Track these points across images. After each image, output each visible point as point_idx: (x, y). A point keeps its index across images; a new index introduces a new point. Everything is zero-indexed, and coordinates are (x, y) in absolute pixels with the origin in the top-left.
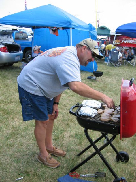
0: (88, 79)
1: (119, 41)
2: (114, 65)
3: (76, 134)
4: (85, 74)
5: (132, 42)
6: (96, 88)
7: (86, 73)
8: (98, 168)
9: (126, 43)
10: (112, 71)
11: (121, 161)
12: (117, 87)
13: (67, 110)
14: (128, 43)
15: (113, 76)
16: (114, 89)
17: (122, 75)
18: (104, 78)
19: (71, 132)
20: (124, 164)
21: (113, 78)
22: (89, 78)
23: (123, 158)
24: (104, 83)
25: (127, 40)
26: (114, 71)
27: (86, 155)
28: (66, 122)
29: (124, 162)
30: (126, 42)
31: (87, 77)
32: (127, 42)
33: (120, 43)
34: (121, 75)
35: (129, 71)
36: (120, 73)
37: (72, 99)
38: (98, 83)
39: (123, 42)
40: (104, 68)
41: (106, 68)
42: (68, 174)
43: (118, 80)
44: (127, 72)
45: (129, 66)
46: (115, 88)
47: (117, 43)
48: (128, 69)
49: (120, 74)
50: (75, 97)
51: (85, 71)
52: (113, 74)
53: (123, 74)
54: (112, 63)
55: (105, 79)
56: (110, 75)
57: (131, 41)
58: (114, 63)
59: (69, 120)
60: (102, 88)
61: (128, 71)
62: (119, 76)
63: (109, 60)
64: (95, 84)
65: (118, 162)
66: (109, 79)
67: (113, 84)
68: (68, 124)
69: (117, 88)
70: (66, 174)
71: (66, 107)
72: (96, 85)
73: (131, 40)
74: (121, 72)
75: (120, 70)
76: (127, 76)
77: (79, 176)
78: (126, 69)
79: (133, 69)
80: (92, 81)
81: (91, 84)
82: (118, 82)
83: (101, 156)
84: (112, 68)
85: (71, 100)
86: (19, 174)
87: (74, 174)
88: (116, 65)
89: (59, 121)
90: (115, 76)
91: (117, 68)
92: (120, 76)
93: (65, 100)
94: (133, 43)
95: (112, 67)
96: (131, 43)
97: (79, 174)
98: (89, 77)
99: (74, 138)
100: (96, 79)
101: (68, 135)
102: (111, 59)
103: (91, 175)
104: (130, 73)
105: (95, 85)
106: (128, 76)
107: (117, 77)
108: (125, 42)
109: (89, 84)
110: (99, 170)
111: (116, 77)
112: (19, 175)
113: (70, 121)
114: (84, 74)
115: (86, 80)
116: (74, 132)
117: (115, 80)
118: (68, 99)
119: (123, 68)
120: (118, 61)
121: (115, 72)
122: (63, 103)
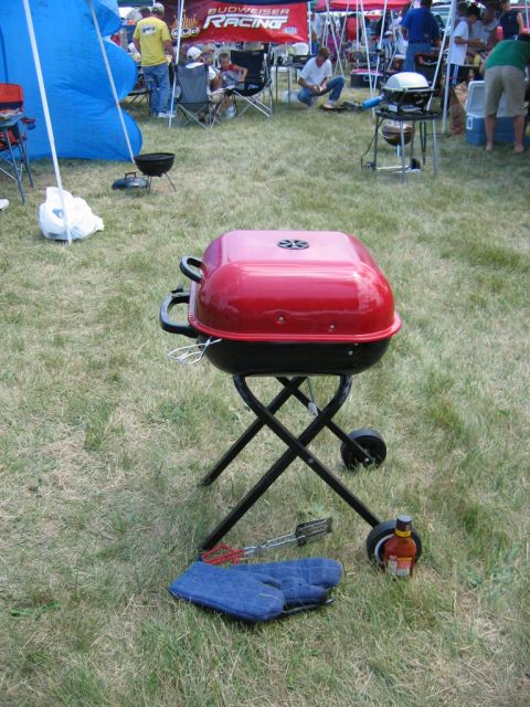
0: (118, 191)
1: (194, 21)
2: (196, 119)
3: (162, 408)
4: (100, 171)
5: (244, 22)
6: (163, 218)
7: (99, 168)
8: (292, 511)
9: (222, 29)
10: (196, 147)
11: (361, 465)
12: (238, 202)
13: (87, 324)
14: (230, 26)
15: (208, 165)
16: (232, 212)
17: (239, 154)
18: (179, 175)
19: (140, 403)
20: (374, 474)
21: (212, 169)
22: (120, 186)
23: (365, 451)
24: (186, 195)
25: (223, 17)
26: (203, 143)
27: (232, 474)
28: (107, 372)
29: (373, 464)
30: (222, 24)
31: (111, 183)
32: (225, 25)
33: (198, 30)
34: (235, 154)
35: (258, 135)
36: (229, 146)
37: (88, 279)
38: (161, 198)
39: (211, 25)
40: (163, 138)
41: (169, 138)
42: (200, 559)
43: (234, 177)
44: (252, 140)
45: (251, 118)
46: (233, 207)
47: (186, 31)
48: (252, 130)
49: (233, 150)
50: (95, 267)
51: (96, 162)
52: (207, 154)
53: (242, 148)
54: (188, 112)
55: (183, 179)
56: (197, 162)
57: (240, 18)
58: (195, 111)
59: (113, 362)
60: (184, 215)
61: (255, 135)
62: (229, 161)
63: (175, 103)
64: (153, 204)
65: (352, 469)
66: (198, 178)
67: (219, 194)
68: (115, 378)
69: (240, 208)
70: (190, 561)
71: (81, 315)
72: (157, 208)
73: (237, 12)
74: (232, 144)
75: (225, 135)
76: (257, 154)
77: (243, 556)
78: (247, 128)
79: (272, 127)
80: (138, 195)
81: (139, 208)
82: (233, 183)
83: (311, 461)
84: (193, 131)
85: (89, 283)
86: (14, 612)
87: (218, 552)
88: (202, 120)
89: (77, 375)
90: (216, 161)
91: (210, 129)
92: (233, 157)
93: (63, 286)
94: (248, 26)
95: (192, 129)
96: (241, 25)
97: (236, 548)
98: (119, 181)
99: (160, 423)
100: (147, 185)
101: (133, 417)
102: (181, 97)
103: (278, 541)
104: (264, 144)
105: (151, 207)
106: (263, 154)
107: (225, 165)
108: (217, 24)
109: (130, 208)
110: (301, 515)
111: (219, 164)
112: (15, 615)
113: (120, 365)
114: (96, 171)
115: (111, 196)
116: (150, 403)
117: (222, 177)
118: (75, 282)
119: (234, 129)
120: (209, 102)
121: (209, 145)
122: (61, 300)
